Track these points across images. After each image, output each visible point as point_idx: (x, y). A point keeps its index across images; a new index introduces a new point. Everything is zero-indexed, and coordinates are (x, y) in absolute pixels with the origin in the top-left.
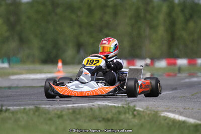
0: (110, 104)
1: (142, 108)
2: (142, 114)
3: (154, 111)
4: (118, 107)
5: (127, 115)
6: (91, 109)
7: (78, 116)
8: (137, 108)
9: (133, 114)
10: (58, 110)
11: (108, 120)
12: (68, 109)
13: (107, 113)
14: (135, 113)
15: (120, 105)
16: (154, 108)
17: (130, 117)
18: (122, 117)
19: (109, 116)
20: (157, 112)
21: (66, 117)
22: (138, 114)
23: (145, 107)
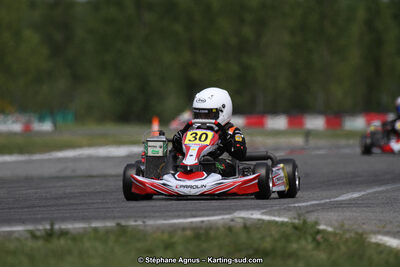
0: (266, 218)
1: (331, 226)
2: (332, 239)
3: (357, 233)
4: (283, 223)
5: (303, 242)
6: (230, 229)
7: (205, 246)
8: (322, 227)
9: (314, 239)
10: (163, 232)
11: (264, 254)
12: (184, 228)
13: (263, 238)
14: (319, 237)
15: (286, 220)
16: (355, 227)
17: (310, 246)
18: (294, 246)
19: (267, 244)
20: (361, 235)
21: (180, 248)
22: (326, 240)
23: (336, 224)
